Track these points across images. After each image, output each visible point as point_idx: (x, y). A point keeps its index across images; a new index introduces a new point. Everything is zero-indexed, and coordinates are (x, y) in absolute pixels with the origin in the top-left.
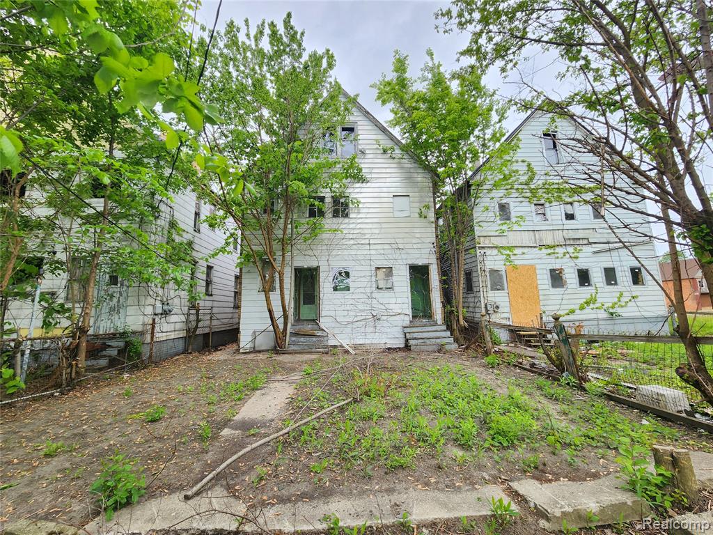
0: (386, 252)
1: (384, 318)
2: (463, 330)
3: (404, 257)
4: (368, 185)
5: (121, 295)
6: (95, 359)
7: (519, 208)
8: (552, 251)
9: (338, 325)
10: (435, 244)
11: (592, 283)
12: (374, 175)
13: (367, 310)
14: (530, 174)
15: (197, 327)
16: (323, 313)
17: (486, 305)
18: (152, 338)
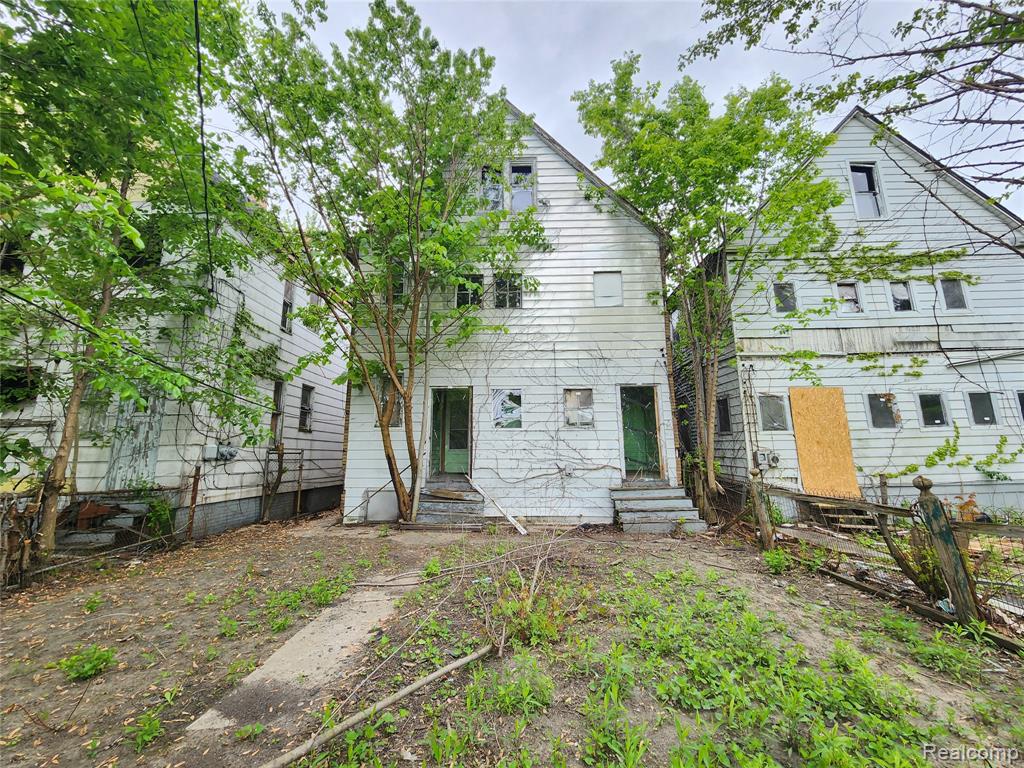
0: (583, 364)
1: (578, 473)
2: (716, 498)
3: (612, 372)
4: (554, 255)
5: (151, 428)
6: (96, 533)
7: (810, 291)
8: (872, 363)
9: (501, 484)
10: (665, 351)
11: (949, 419)
12: (562, 240)
13: (549, 460)
14: (828, 234)
15: (279, 481)
16: (477, 464)
17: (755, 456)
18: (194, 499)
